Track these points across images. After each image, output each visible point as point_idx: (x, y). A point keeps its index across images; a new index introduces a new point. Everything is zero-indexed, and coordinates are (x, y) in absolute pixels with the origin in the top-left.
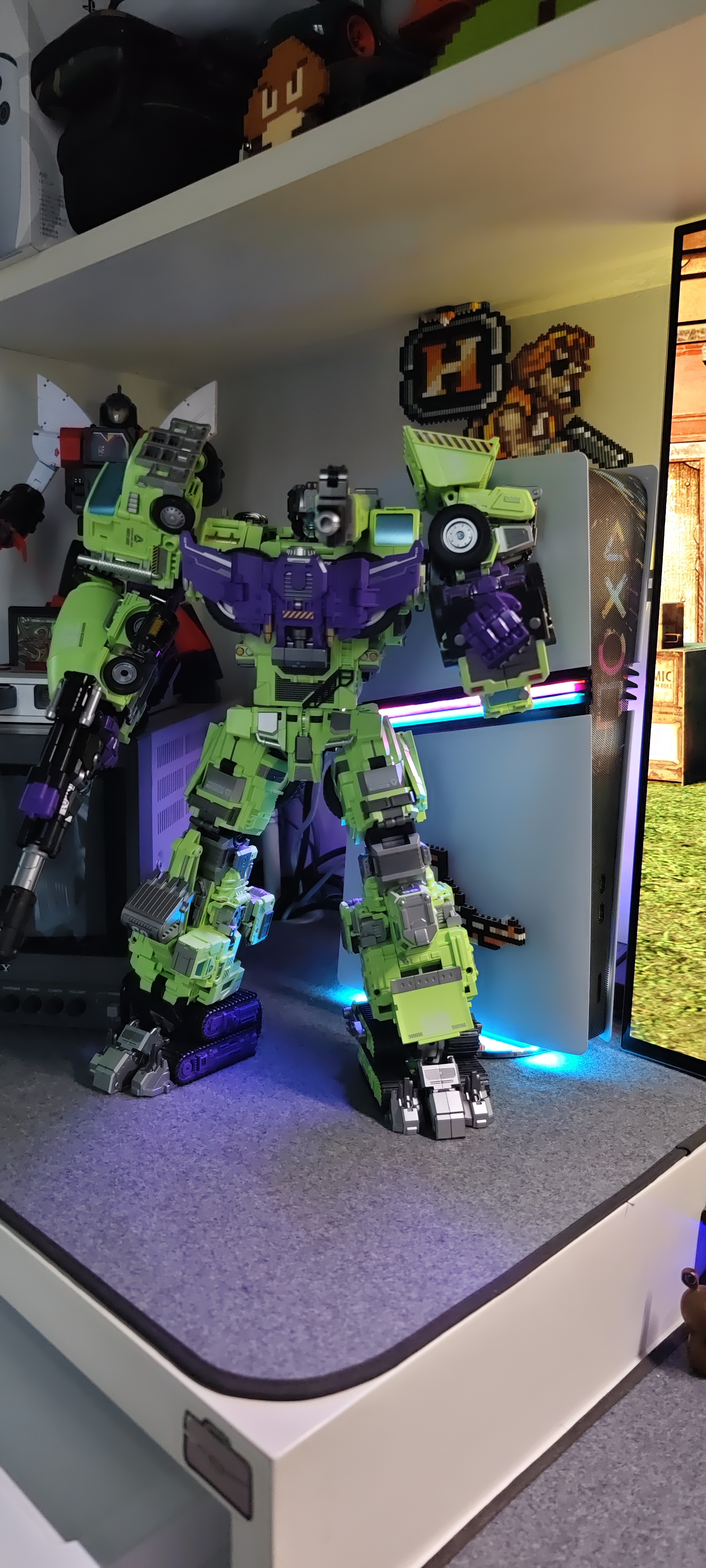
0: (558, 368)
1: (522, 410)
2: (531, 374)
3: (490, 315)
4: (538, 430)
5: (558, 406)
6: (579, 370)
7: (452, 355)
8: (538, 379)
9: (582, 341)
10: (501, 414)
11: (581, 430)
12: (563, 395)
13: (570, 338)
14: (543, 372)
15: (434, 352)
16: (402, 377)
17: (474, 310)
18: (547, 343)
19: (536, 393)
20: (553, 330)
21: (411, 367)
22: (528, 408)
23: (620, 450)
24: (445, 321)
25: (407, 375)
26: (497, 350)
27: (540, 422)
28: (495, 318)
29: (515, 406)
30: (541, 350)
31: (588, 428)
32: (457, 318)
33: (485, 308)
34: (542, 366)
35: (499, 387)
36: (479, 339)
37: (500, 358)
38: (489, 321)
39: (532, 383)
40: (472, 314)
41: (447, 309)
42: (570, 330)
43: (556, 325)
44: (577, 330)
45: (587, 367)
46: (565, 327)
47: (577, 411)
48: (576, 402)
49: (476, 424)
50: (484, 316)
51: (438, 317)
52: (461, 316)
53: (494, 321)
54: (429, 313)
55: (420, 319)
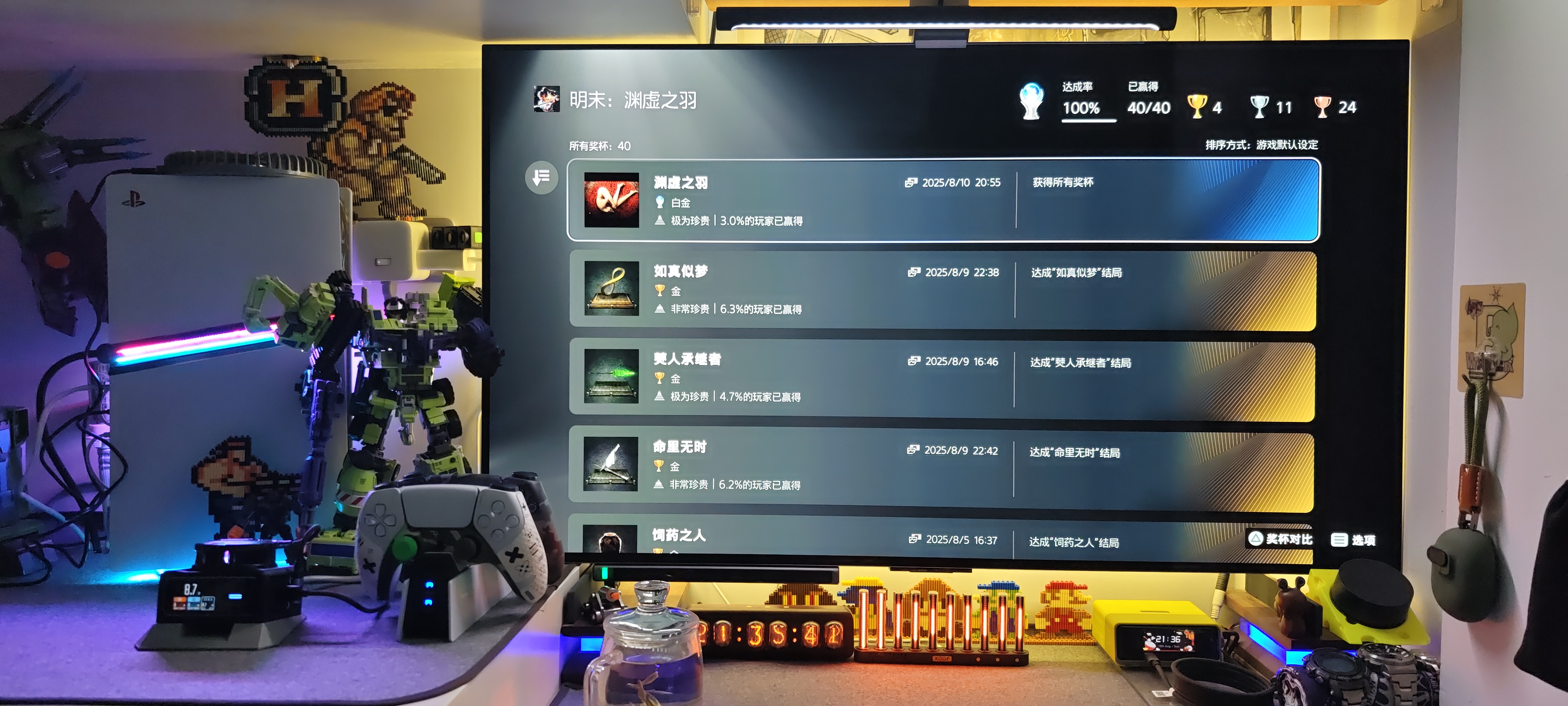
0: (389, 111)
1: (360, 136)
2: (368, 112)
3: (329, 68)
4: (373, 150)
5: (389, 136)
6: (405, 114)
7: (295, 88)
8: (372, 116)
9: (408, 96)
10: (342, 135)
11: (408, 154)
12: (393, 129)
13: (398, 93)
14: (377, 112)
15: (278, 86)
16: (247, 99)
17: (316, 62)
18: (379, 93)
19: (371, 126)
20: (384, 85)
21: (256, 93)
22: (365, 134)
23: (437, 171)
24: (292, 66)
25: (252, 98)
26: (337, 92)
27: (375, 145)
28: (334, 70)
29: (354, 132)
30: (375, 96)
31: (412, 154)
32: (300, 64)
33: (324, 61)
34: (376, 107)
35: (339, 118)
36: (321, 82)
37: (338, 98)
38: (328, 71)
39: (368, 118)
40: (314, 64)
41: (294, 57)
42: (398, 88)
43: (386, 83)
44: (402, 88)
45: (410, 114)
46: (393, 85)
47: (403, 141)
48: (402, 135)
49: (319, 140)
50: (324, 67)
51: (284, 60)
52: (305, 64)
53: (333, 72)
54: (275, 57)
55: (265, 59)
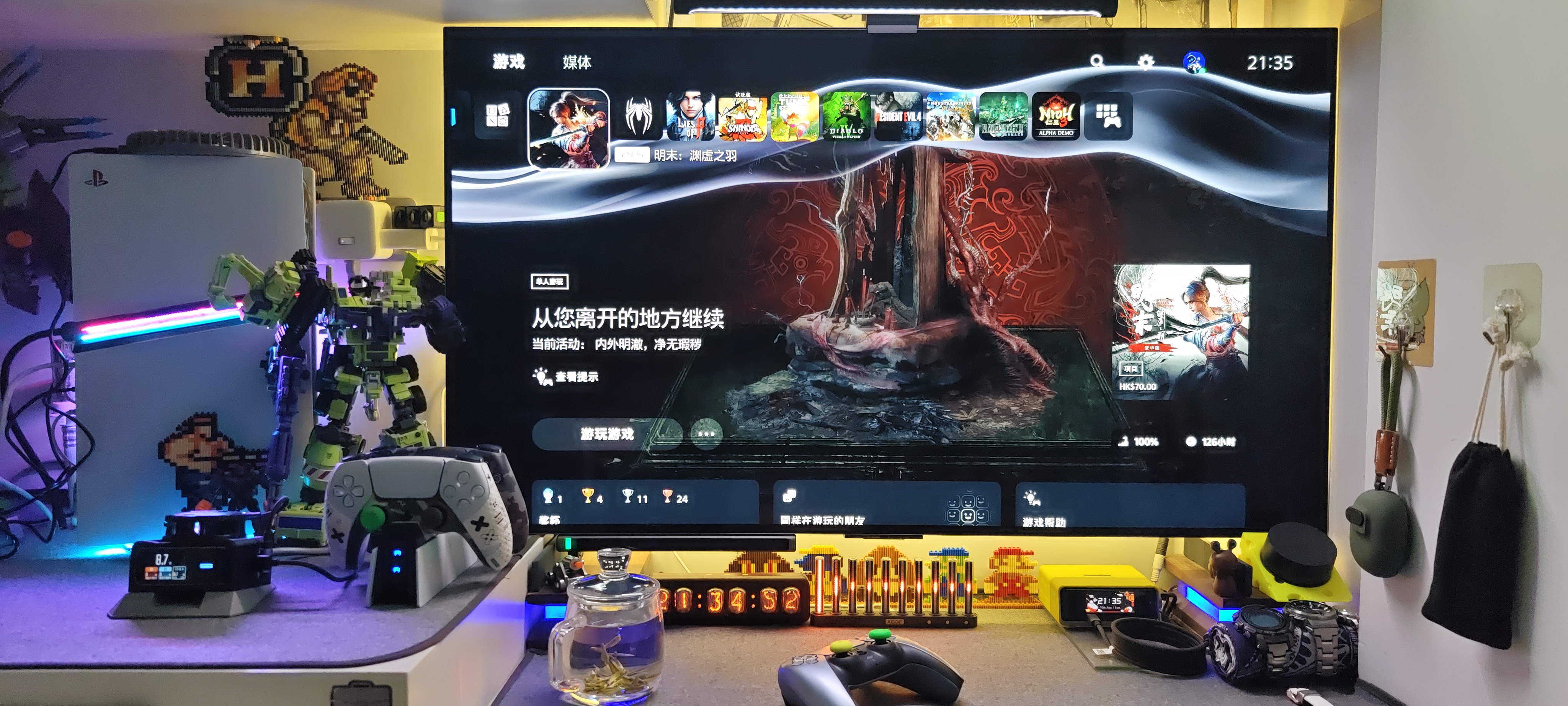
0: (351, 92)
1: (322, 116)
2: (329, 92)
3: (290, 48)
4: (335, 131)
5: (351, 117)
6: (367, 95)
7: (256, 69)
8: (334, 97)
9: (369, 77)
10: (303, 116)
11: (370, 135)
12: (355, 110)
13: (360, 74)
14: (339, 93)
15: (239, 66)
16: (208, 79)
17: (277, 42)
18: (341, 74)
19: (333, 106)
20: (346, 66)
21: (217, 73)
22: (327, 115)
23: (400, 151)
24: (252, 46)
25: (213, 78)
26: (299, 72)
27: (337, 125)
28: (295, 51)
29: (316, 112)
30: (336, 77)
31: (375, 134)
32: (261, 44)
33: (285, 42)
34: (338, 88)
35: (301, 99)
36: (282, 62)
37: (299, 79)
38: (290, 52)
39: (330, 98)
40: (275, 45)
41: (254, 38)
42: (359, 69)
43: (348, 64)
44: (364, 69)
45: (372, 95)
46: (354, 66)
47: (365, 122)
48: (364, 116)
49: (281, 120)
50: (285, 48)
51: (245, 41)
52: (266, 44)
53: (294, 53)
54: (234, 37)
55: (225, 39)
